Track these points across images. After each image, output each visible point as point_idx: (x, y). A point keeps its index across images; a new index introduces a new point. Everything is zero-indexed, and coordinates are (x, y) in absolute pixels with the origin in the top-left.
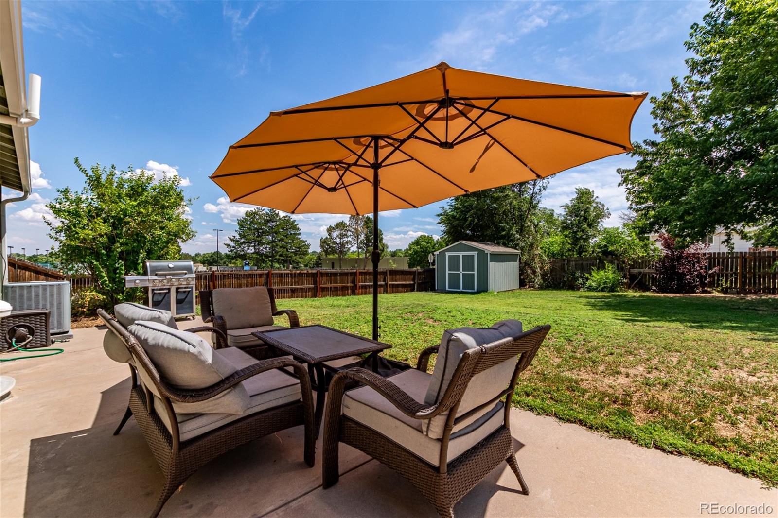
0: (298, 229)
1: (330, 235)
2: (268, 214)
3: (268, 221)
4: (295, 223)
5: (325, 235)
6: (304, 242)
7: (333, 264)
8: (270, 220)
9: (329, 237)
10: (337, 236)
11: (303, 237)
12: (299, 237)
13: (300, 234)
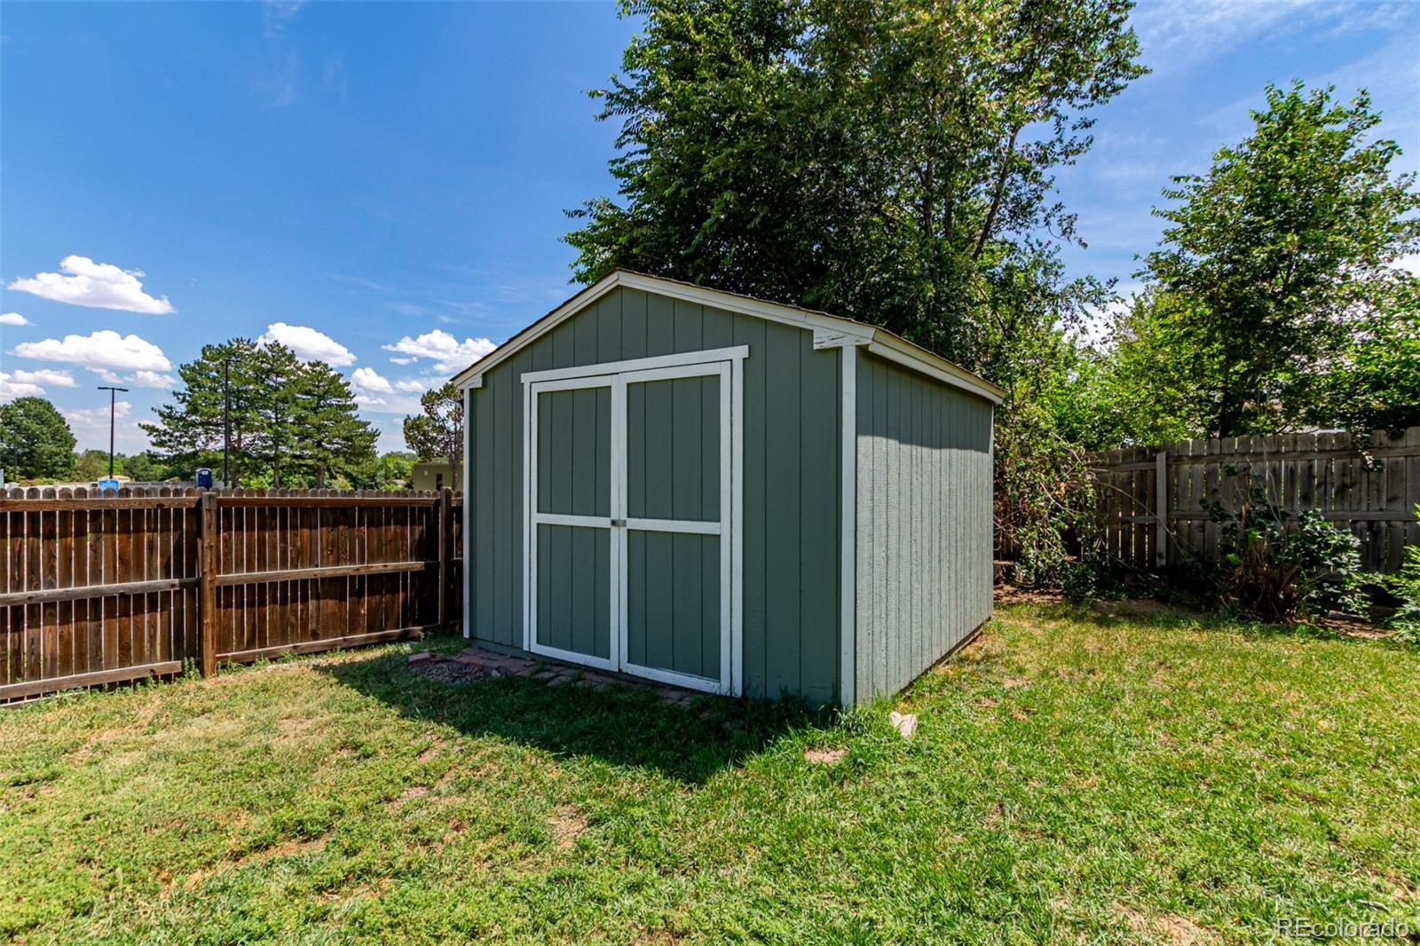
0: (348, 395)
1: (428, 410)
2: (265, 355)
3: (268, 372)
4: (341, 381)
5: (418, 410)
6: (366, 424)
7: (439, 477)
8: (271, 370)
9: (427, 415)
10: (449, 414)
11: (361, 414)
12: (354, 413)
13: (355, 407)
